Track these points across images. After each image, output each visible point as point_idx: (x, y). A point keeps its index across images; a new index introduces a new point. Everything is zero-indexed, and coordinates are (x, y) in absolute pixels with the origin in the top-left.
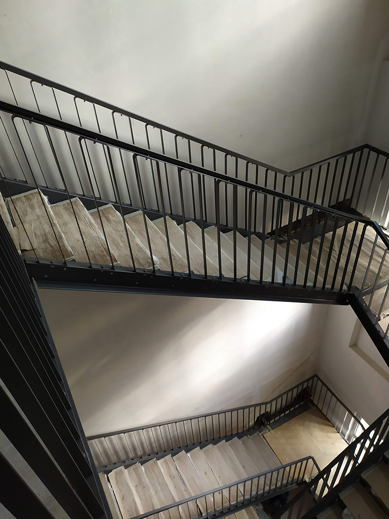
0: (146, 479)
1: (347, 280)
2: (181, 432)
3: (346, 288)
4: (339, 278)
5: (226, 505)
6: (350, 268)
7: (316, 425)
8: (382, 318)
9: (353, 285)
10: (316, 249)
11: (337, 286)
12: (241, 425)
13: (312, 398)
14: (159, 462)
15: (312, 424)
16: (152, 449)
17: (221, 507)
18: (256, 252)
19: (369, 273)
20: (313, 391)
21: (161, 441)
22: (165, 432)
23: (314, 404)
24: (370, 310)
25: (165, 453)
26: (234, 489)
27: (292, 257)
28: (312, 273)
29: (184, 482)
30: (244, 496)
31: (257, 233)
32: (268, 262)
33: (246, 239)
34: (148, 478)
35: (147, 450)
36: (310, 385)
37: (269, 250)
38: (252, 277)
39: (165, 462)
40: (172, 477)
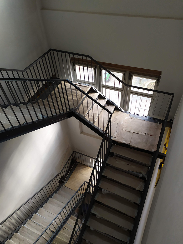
0: (22, 237)
1: (68, 107)
2: (29, 207)
3: (69, 110)
4: (64, 108)
5: (62, 221)
6: (67, 102)
7: (82, 170)
8: (86, 116)
9: (70, 108)
10: (50, 99)
11: (65, 111)
12: (54, 188)
13: (76, 161)
14: (25, 226)
15: (80, 170)
16: (19, 223)
17: (61, 224)
18: (25, 111)
19: (74, 101)
20: (75, 158)
21: (22, 217)
22: (22, 212)
23: (78, 163)
24: (80, 115)
25: (26, 220)
26: (62, 213)
27: (42, 107)
28: (53, 110)
29: (40, 226)
30: (67, 213)
31: (22, 103)
32: (32, 113)
33: (18, 107)
34: (23, 236)
35: (16, 225)
36: (73, 156)
37: (30, 108)
38: (28, 122)
39: (28, 224)
40: (34, 227)
